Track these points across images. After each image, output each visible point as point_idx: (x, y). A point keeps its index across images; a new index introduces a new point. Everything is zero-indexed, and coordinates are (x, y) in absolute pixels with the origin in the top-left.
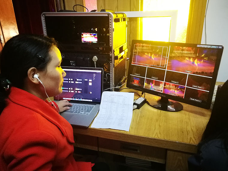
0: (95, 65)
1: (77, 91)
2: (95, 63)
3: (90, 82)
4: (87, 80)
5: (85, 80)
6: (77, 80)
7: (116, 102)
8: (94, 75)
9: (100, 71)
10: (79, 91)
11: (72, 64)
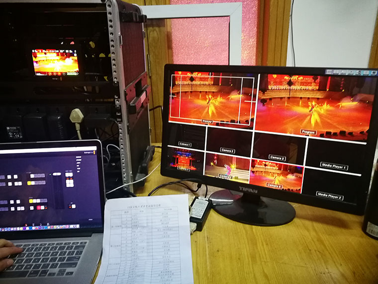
0: (78, 132)
1: (35, 205)
2: (78, 127)
3: (69, 178)
4: (59, 174)
5: (55, 174)
6: (32, 176)
7: (146, 225)
8: (79, 159)
9: (94, 148)
10: (40, 204)
11: (13, 135)
